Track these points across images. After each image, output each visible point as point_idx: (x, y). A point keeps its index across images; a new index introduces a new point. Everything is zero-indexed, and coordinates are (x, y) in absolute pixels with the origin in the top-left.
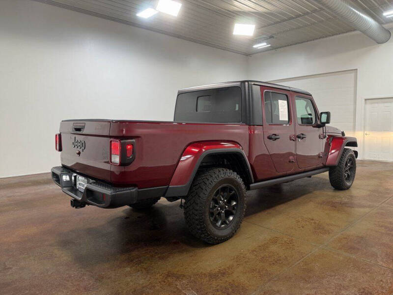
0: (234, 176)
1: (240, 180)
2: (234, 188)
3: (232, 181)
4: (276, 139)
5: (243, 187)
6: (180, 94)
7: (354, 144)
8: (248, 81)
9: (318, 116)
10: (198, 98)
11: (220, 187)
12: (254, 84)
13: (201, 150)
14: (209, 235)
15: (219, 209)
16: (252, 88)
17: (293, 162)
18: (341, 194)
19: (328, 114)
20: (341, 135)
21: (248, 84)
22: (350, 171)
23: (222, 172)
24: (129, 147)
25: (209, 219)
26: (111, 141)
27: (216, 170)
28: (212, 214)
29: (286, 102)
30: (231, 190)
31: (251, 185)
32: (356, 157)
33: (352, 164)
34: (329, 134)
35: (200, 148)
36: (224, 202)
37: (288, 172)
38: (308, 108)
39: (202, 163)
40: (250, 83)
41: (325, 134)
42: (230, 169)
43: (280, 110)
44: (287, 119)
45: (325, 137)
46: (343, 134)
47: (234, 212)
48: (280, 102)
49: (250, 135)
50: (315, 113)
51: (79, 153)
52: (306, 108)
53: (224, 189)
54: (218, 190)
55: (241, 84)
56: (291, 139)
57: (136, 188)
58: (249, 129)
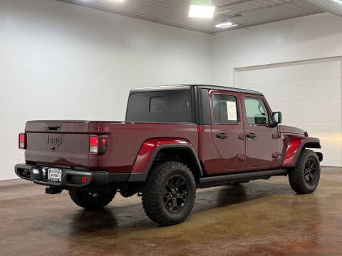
0: (185, 168)
1: (189, 172)
2: (185, 179)
3: (183, 173)
4: (224, 138)
5: (194, 182)
6: (132, 94)
7: (317, 145)
8: (197, 85)
9: (271, 115)
10: (151, 98)
11: (172, 177)
12: (202, 88)
13: (156, 146)
14: (163, 216)
15: (172, 196)
16: (200, 91)
17: (243, 160)
18: (301, 198)
19: (279, 113)
20: (303, 135)
21: (197, 88)
22: (312, 173)
23: (173, 164)
24: (104, 141)
25: (163, 204)
26: (90, 137)
27: (169, 163)
28: (165, 199)
29: (234, 103)
30: (182, 180)
31: (201, 179)
32: (321, 159)
33: (314, 166)
34: (285, 134)
35: (155, 143)
36: (176, 190)
37: (239, 169)
38: (261, 108)
39: (156, 158)
40: (199, 87)
41: (279, 134)
42: (181, 162)
43: (228, 111)
44: (235, 119)
45: (279, 137)
46: (306, 134)
47: (185, 200)
48: (228, 103)
49: (199, 133)
50: (268, 112)
51: (54, 149)
52: (259, 108)
53: (175, 179)
54: (171, 179)
55: (191, 88)
56: (240, 138)
57: (108, 172)
58: (199, 128)
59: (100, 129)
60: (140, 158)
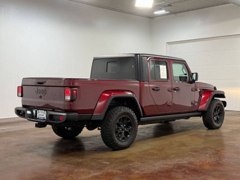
0: (130, 111)
1: (133, 114)
2: (130, 118)
3: (129, 114)
4: (158, 90)
5: (136, 121)
6: (95, 60)
7: (222, 96)
8: (139, 54)
9: (191, 75)
10: (108, 63)
11: (121, 117)
12: (143, 56)
13: (110, 96)
14: (115, 143)
15: (121, 130)
16: (142, 58)
17: (170, 106)
18: (211, 132)
20: (214, 89)
21: (139, 56)
22: (219, 115)
23: (122, 108)
24: (75, 92)
25: (115, 135)
26: (65, 89)
27: (119, 108)
28: (116, 132)
29: (165, 67)
30: (128, 119)
31: (141, 119)
32: (225, 106)
33: (221, 110)
34: (200, 88)
35: (110, 94)
36: (124, 126)
37: (168, 112)
38: (184, 70)
39: (110, 104)
40: (140, 55)
41: (196, 88)
42: (127, 107)
43: (161, 72)
44: (166, 77)
45: (196, 90)
46: (215, 88)
47: (130, 133)
48: (161, 66)
49: (140, 87)
50: (189, 73)
51: (41, 97)
52: (182, 70)
53: (123, 118)
54: (120, 118)
55: (135, 56)
56: (169, 91)
57: (77, 113)
58: (140, 84)
59: (72, 84)
60: (99, 104)
